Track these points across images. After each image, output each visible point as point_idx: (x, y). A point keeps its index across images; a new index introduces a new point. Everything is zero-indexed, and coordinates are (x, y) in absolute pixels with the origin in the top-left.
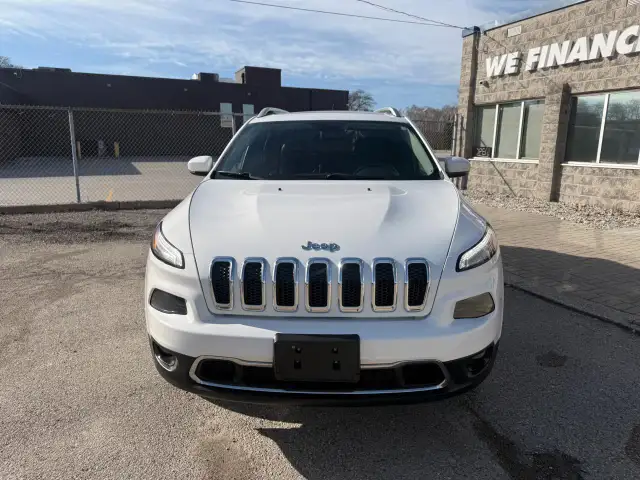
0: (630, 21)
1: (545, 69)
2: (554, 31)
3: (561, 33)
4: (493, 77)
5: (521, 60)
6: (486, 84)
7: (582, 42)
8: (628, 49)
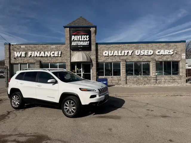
0: (52, 50)
1: (34, 57)
2: (35, 49)
3: (37, 50)
4: (17, 57)
5: (26, 54)
6: (15, 58)
7: (42, 53)
8: (53, 55)
